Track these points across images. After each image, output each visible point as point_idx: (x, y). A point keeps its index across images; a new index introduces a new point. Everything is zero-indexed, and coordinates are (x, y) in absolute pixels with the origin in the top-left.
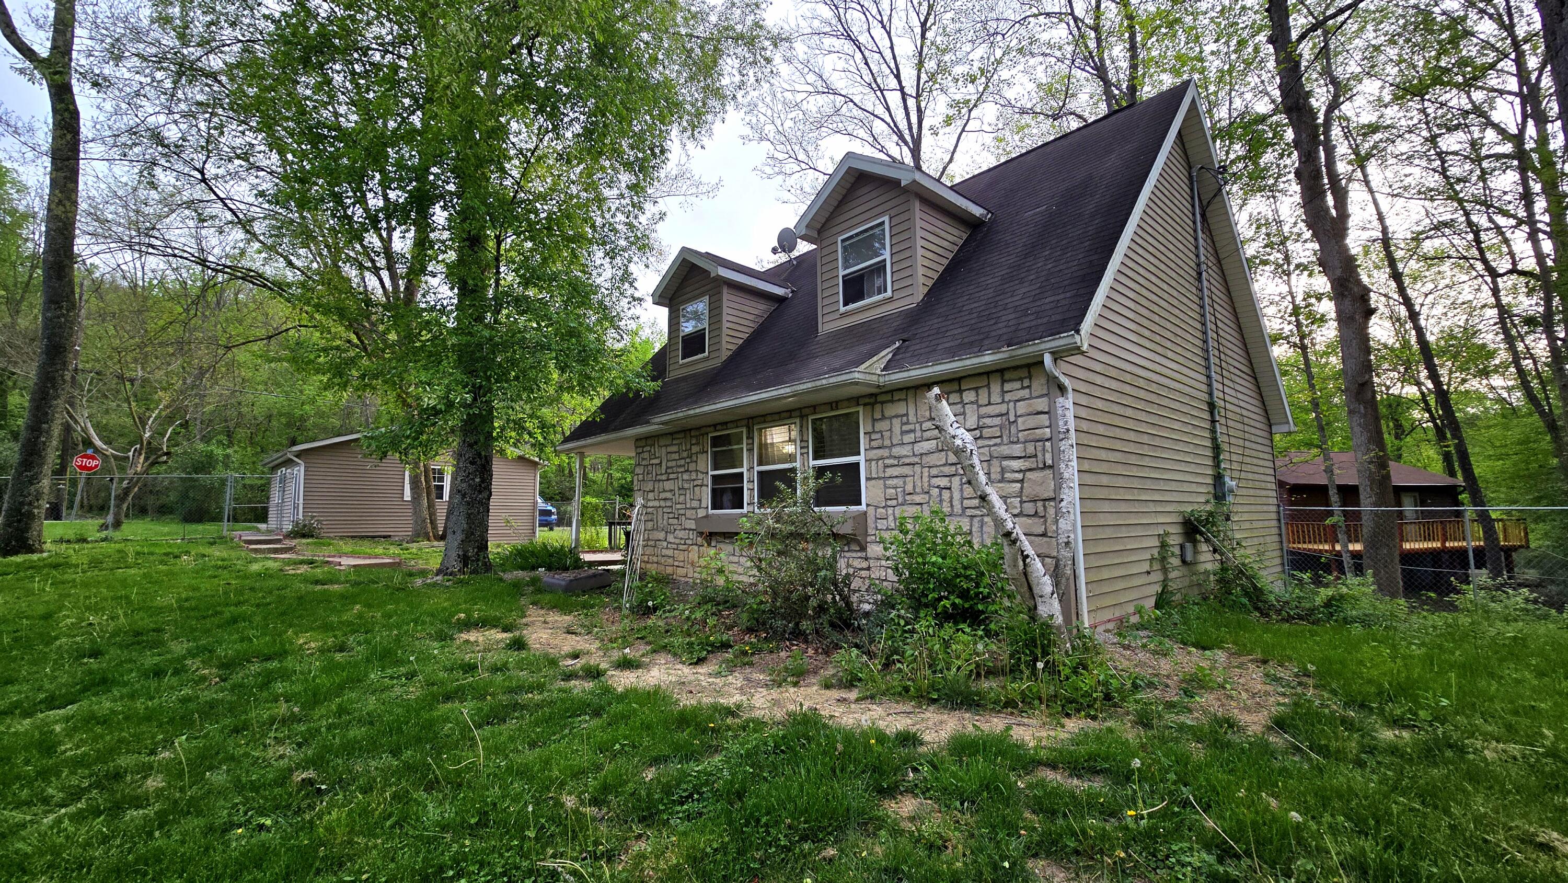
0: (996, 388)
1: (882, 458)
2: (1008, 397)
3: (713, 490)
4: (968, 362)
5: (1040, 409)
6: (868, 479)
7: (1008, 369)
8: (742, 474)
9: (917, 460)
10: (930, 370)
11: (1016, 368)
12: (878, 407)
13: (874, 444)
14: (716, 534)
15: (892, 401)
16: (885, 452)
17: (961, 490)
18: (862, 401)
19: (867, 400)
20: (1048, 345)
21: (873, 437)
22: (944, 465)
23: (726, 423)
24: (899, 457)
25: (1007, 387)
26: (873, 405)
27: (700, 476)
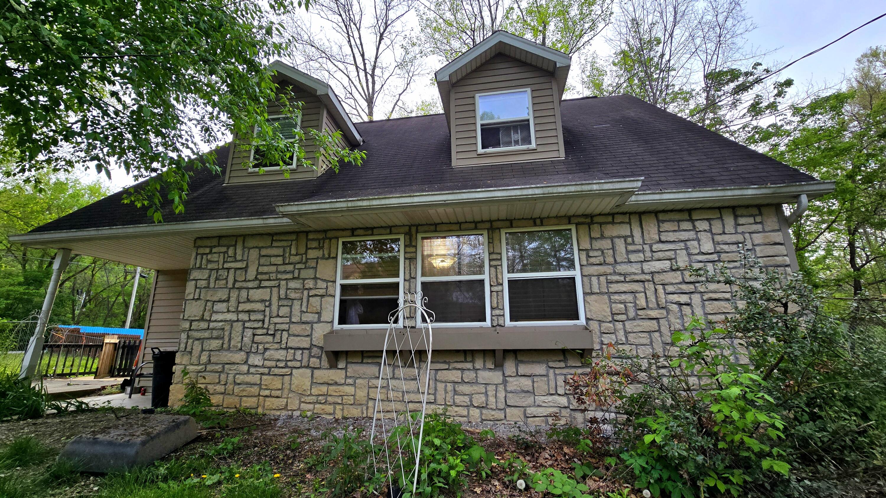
0: (729, 221)
1: (605, 275)
2: (740, 229)
3: (342, 302)
4: (729, 193)
5: (778, 241)
6: (585, 294)
7: (740, 206)
8: (397, 284)
9: (648, 277)
10: (687, 195)
11: (747, 207)
12: (596, 228)
13: (592, 260)
14: (347, 354)
15: (613, 223)
16: (608, 269)
17: (703, 306)
18: (573, 220)
19: (582, 220)
20: (806, 188)
21: (591, 254)
22: (680, 283)
23: (372, 229)
24: (625, 275)
25: (741, 221)
26: (589, 225)
27: (321, 284)
